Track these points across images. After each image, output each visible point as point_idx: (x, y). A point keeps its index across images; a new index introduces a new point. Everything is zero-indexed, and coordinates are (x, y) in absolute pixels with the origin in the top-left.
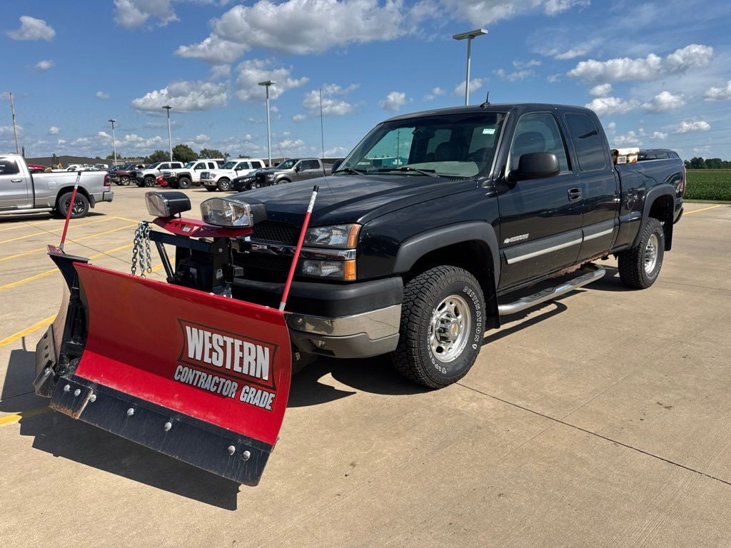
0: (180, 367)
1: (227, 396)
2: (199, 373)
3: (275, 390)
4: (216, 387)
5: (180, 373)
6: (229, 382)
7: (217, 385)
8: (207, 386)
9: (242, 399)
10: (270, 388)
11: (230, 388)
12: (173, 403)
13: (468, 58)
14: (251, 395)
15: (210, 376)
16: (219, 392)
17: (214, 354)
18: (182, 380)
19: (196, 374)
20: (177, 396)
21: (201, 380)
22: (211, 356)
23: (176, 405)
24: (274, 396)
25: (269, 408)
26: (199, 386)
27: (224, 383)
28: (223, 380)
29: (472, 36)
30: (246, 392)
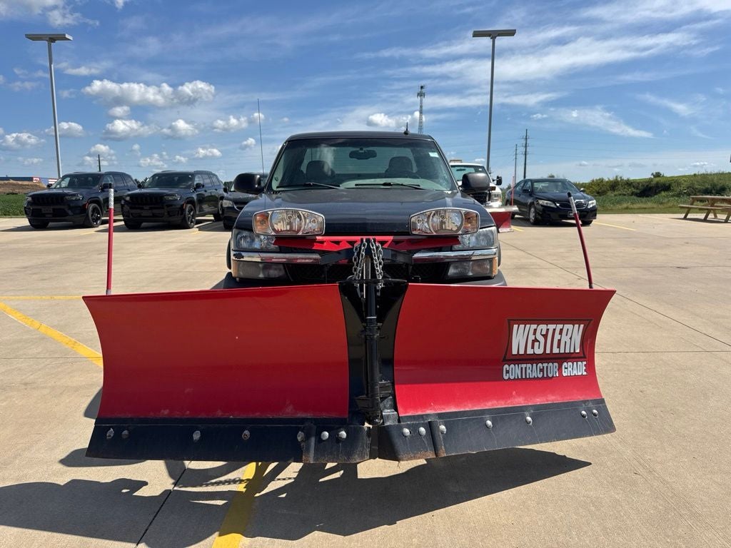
0: (506, 366)
1: (553, 376)
2: (524, 366)
3: (585, 357)
4: (541, 373)
5: (507, 372)
6: (551, 364)
7: (542, 370)
8: (534, 375)
9: (564, 374)
10: (581, 358)
11: (552, 369)
12: (516, 400)
13: (51, 64)
14: (570, 369)
15: (535, 365)
16: (545, 376)
17: (536, 344)
18: (512, 378)
19: (522, 368)
20: (514, 393)
21: (528, 371)
22: (533, 347)
23: (519, 401)
24: (585, 363)
25: (585, 373)
26: (528, 377)
27: (547, 367)
28: (545, 365)
29: (52, 39)
30: (565, 368)
